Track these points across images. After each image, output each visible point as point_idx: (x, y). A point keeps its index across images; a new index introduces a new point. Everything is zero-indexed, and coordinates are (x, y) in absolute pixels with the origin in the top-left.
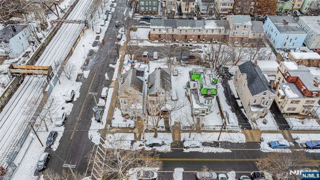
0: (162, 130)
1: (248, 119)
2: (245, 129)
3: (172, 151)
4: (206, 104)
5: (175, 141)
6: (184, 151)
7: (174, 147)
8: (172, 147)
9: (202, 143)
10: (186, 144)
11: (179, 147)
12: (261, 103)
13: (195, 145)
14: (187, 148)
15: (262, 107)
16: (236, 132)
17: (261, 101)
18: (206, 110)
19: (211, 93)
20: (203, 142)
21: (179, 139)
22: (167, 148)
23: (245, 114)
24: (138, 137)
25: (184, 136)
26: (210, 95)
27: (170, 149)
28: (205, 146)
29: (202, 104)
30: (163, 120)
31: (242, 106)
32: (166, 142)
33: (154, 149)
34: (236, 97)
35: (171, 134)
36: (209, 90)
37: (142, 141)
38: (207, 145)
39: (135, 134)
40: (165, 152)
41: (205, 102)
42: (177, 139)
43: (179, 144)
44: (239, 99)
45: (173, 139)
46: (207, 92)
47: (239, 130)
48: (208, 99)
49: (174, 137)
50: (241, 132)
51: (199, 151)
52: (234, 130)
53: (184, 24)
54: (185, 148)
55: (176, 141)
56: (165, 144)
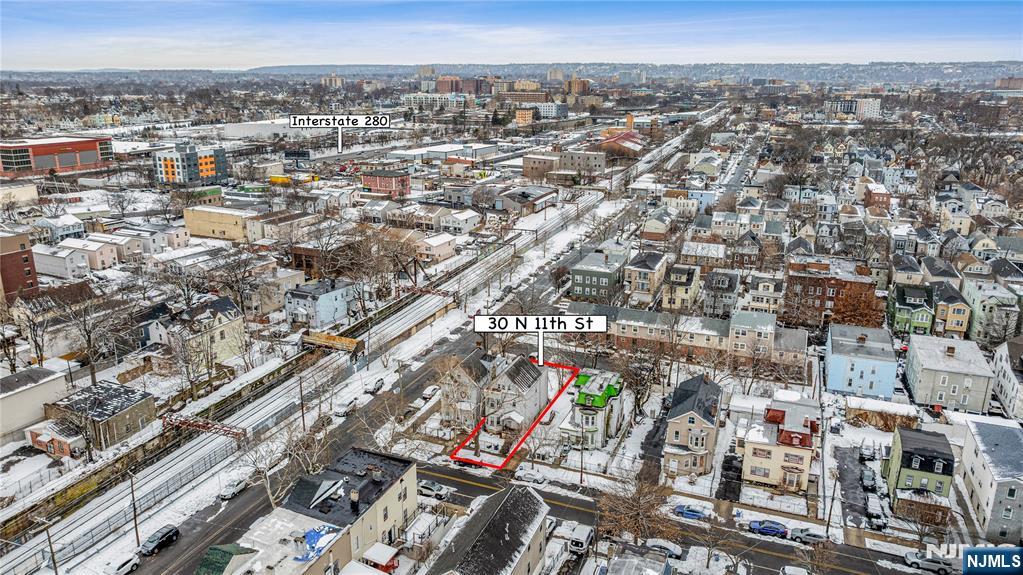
0: (492, 452)
1: (662, 469)
2: (644, 483)
3: (491, 478)
4: (584, 426)
5: (504, 469)
6: (510, 482)
7: (498, 474)
8: (495, 474)
9: (549, 481)
10: (518, 475)
12: (688, 441)
14: (518, 479)
16: (625, 483)
17: (688, 436)
19: (592, 403)
20: (552, 481)
21: (513, 468)
22: (485, 472)
24: (447, 452)
25: (525, 465)
26: (590, 407)
27: (491, 475)
28: (552, 485)
29: (576, 424)
30: (503, 441)
33: (463, 469)
35: (505, 459)
36: (589, 397)
38: (556, 485)
39: (446, 447)
40: (480, 476)
41: (582, 421)
42: (509, 467)
43: (509, 473)
46: (587, 401)
48: (586, 414)
49: (506, 464)
54: (515, 479)
56: (487, 468)
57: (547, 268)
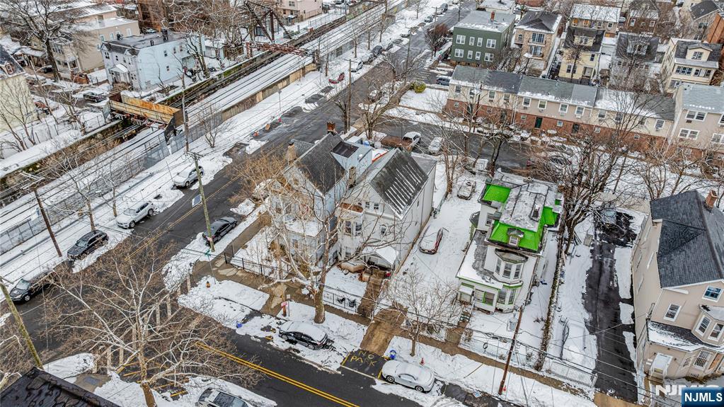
0: (345, 310)
1: (635, 366)
2: (611, 395)
3: (340, 373)
4: (500, 276)
5: (364, 352)
6: (373, 386)
7: (354, 365)
8: (346, 362)
9: (442, 385)
10: (389, 369)
11: (367, 369)
12: (694, 323)
13: (413, 381)
14: (388, 380)
15: (695, 340)
16: (574, 392)
17: (697, 316)
18: (496, 293)
19: (520, 242)
20: (447, 384)
21: (379, 351)
22: (330, 359)
23: (631, 348)
24: (272, 307)
25: (399, 344)
26: (516, 248)
27: (339, 366)
28: (447, 396)
29: (487, 273)
30: (365, 288)
31: (633, 326)
32: (338, 344)
33: (294, 350)
34: (624, 293)
35: (366, 328)
36: (515, 232)
37: (278, 321)
38: (454, 394)
39: (272, 297)
40: (319, 369)
41: (498, 269)
42: (373, 348)
43: (372, 363)
44: (631, 302)
45: (362, 345)
46: (509, 236)
47: (586, 389)
48: (509, 260)
49: (367, 339)
50: (592, 395)
51: (421, 404)
52: (571, 383)
53: (541, 86)
54: (382, 378)
55: (370, 351)
56: (333, 349)
57: (420, 29)
